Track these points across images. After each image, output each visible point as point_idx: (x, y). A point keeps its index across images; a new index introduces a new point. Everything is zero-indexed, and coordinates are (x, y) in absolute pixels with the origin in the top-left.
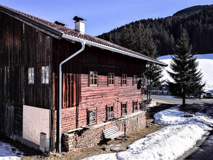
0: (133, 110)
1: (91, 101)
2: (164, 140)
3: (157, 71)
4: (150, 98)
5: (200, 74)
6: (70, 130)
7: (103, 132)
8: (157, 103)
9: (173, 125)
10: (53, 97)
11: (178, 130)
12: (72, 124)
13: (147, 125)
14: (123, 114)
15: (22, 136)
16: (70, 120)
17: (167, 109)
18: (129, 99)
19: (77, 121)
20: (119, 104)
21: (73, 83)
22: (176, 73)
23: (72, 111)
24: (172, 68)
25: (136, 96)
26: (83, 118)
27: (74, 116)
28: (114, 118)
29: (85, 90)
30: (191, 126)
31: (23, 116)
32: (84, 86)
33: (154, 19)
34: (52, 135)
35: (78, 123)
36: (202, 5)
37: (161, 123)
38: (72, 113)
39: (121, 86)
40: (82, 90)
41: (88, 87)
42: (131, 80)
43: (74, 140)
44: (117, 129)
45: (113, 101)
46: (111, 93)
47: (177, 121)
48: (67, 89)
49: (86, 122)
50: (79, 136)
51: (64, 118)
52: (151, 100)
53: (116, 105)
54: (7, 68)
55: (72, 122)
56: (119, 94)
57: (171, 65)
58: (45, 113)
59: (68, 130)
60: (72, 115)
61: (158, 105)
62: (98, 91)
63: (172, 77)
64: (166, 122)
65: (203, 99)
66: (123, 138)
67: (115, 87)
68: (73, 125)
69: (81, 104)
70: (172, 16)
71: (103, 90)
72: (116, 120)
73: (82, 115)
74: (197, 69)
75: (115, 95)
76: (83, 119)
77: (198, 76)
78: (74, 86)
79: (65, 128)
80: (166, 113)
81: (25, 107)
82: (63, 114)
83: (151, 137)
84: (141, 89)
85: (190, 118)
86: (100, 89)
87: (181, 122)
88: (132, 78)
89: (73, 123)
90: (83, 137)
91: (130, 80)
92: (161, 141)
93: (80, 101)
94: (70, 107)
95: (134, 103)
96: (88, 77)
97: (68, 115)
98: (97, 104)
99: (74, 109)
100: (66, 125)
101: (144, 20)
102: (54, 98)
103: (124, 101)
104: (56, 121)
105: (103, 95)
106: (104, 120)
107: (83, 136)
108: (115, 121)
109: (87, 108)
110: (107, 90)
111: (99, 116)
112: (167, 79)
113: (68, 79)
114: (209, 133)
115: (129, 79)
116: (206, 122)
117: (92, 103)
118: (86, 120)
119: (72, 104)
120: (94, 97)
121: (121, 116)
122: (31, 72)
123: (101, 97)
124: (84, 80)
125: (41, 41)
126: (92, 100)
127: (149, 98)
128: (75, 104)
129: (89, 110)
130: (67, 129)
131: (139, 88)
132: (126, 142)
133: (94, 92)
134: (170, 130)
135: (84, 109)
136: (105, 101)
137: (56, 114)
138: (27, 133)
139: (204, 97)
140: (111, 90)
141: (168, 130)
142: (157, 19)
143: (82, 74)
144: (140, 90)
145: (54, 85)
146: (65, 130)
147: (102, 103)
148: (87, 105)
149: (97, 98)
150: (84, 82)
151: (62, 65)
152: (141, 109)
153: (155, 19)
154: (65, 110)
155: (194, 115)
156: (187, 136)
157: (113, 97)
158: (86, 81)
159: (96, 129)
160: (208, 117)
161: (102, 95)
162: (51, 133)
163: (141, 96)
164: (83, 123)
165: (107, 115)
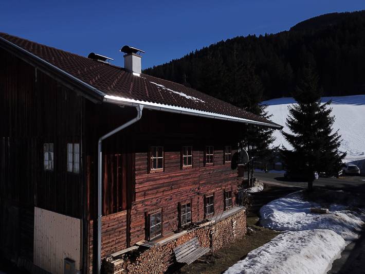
0: (225, 205)
1: (152, 198)
2: (277, 267)
3: (265, 131)
4: (252, 176)
5: (337, 137)
6: (116, 252)
7: (173, 251)
8: (265, 186)
9: (293, 230)
10: (87, 197)
11: (302, 242)
12: (121, 240)
13: (248, 230)
14: (208, 214)
15: (33, 262)
16: (116, 234)
17: (283, 197)
18: (217, 187)
19: (129, 235)
20: (201, 198)
21: (121, 171)
22: (296, 135)
23: (120, 219)
24: (289, 126)
25: (230, 182)
26: (139, 229)
27: (123, 226)
28: (192, 224)
29: (142, 180)
30: (323, 234)
31: (35, 226)
32: (141, 174)
33: (258, 36)
34: (85, 264)
35: (131, 237)
36: (339, 12)
37: (272, 225)
38: (121, 222)
39: (204, 166)
40: (136, 181)
41: (147, 175)
42: (221, 154)
43: (123, 270)
44: (197, 244)
45: (191, 194)
46: (187, 181)
47: (299, 222)
48: (111, 182)
49: (144, 235)
50: (131, 263)
51: (105, 232)
52: (255, 180)
53: (196, 200)
54: (6, 140)
55: (121, 237)
56: (200, 181)
57: (288, 121)
58: (74, 225)
59: (113, 252)
60: (120, 225)
61: (267, 189)
62: (164, 178)
63: (289, 141)
64: (280, 224)
65: (342, 177)
66: (207, 258)
67: (194, 169)
68: (122, 243)
69: (135, 205)
70: (288, 30)
71: (172, 177)
72: (195, 226)
73: (138, 222)
74: (331, 128)
75: (195, 183)
76: (138, 231)
77: (333, 139)
78: (124, 175)
79: (107, 249)
80: (280, 205)
81: (38, 211)
82: (104, 224)
83: (255, 259)
84: (237, 168)
85: (321, 217)
86: (167, 176)
87: (306, 225)
88: (222, 151)
89: (123, 239)
90: (139, 265)
91: (218, 155)
92: (273, 268)
93: (133, 199)
94: (116, 212)
95: (226, 194)
96: (147, 157)
97: (113, 225)
98: (163, 202)
99: (123, 214)
100: (110, 244)
101: (242, 37)
102: (88, 200)
103: (210, 192)
104: (92, 239)
105: (173, 185)
106: (175, 228)
107: (140, 262)
108: (194, 230)
109: (145, 211)
110: (181, 175)
111: (167, 223)
112: (281, 145)
113: (112, 164)
114: (354, 245)
115: (218, 153)
116: (349, 223)
117: (154, 201)
118: (144, 232)
119: (119, 206)
120: (157, 190)
121: (204, 218)
122: (49, 150)
123: (169, 190)
124: (140, 162)
125: (66, 98)
126: (154, 197)
127: (250, 178)
128: (124, 205)
129: (149, 213)
130: (112, 250)
131: (234, 166)
132: (212, 268)
133: (158, 182)
134: (287, 241)
135: (140, 214)
136: (176, 195)
137: (92, 227)
138: (41, 256)
139: (345, 174)
140: (187, 175)
141: (285, 240)
142: (264, 35)
143: (136, 154)
144: (236, 170)
145: (88, 176)
146: (108, 253)
147: (171, 199)
148: (146, 205)
149: (163, 192)
150: (141, 167)
151: (103, 141)
152: (237, 203)
153: (261, 36)
154: (108, 218)
155: (327, 210)
156: (317, 254)
157: (191, 187)
158: (143, 164)
159: (162, 247)
160: (352, 213)
161: (171, 185)
162: (83, 259)
163: (238, 181)
164: (138, 237)
165: (179, 219)
